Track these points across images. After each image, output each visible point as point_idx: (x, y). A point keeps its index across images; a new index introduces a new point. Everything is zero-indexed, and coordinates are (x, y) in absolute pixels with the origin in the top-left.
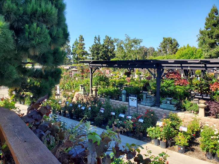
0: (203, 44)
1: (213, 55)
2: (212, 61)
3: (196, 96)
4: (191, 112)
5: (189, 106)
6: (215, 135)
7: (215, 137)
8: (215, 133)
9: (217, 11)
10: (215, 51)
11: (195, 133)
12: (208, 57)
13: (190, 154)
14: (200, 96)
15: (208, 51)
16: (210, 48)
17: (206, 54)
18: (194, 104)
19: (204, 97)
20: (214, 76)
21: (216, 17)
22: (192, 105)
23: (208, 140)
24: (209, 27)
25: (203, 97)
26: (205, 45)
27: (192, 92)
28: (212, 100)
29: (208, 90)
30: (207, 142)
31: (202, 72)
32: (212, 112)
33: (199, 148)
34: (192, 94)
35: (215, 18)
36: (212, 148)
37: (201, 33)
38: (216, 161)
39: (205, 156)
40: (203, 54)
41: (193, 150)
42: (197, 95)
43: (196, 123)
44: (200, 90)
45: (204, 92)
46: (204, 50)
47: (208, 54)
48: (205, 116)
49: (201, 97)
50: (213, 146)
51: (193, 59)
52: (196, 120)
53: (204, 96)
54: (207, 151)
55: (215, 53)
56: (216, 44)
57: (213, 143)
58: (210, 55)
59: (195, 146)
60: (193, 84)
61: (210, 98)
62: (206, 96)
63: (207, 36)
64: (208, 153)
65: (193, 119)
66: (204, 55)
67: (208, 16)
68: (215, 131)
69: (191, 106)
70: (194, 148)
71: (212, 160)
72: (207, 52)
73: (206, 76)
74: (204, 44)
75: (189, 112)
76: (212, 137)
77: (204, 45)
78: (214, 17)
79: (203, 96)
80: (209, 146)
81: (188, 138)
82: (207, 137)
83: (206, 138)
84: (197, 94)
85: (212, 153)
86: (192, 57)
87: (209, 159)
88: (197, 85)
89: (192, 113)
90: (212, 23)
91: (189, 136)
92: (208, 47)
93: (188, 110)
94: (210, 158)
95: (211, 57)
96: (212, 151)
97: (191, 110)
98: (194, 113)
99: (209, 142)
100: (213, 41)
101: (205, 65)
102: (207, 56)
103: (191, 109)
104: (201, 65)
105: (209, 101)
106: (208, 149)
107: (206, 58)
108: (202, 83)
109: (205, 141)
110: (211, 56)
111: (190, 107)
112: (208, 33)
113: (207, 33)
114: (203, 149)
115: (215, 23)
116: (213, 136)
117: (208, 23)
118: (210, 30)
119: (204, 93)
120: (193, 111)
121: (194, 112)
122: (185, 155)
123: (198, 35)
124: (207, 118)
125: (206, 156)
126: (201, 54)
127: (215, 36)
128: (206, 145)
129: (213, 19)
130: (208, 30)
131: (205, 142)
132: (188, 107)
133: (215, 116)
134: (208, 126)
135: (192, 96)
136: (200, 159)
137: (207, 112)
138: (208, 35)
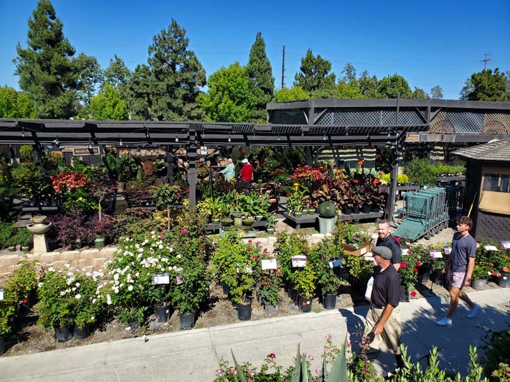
0: (30, 84)
1: (58, 111)
2: (49, 124)
3: (24, 209)
4: (15, 250)
5: (8, 235)
6: (69, 286)
7: (68, 291)
8: (69, 282)
9: (53, 10)
10: (61, 102)
11: (26, 297)
12: (47, 115)
13: (18, 349)
14: (35, 206)
15: (44, 101)
16: (49, 95)
17: (41, 108)
18: (22, 228)
19: (43, 208)
20: (63, 159)
21: (51, 24)
22: (17, 230)
23: (55, 301)
24: (40, 45)
25: (40, 209)
26: (37, 87)
27: (16, 201)
28: (61, 212)
29: (51, 190)
30: (54, 307)
31: (36, 152)
32: (64, 238)
33: (39, 327)
34: (16, 205)
35: (49, 27)
36: (65, 316)
37: (21, 55)
38: (77, 340)
39: (53, 340)
40: (35, 106)
41: (24, 338)
42: (26, 206)
43: (27, 272)
44: (33, 192)
45: (43, 196)
46: (36, 98)
47: (45, 109)
48: (48, 252)
49: (37, 209)
50: (67, 312)
51: (9, 119)
52: (27, 265)
53: (43, 206)
54: (57, 326)
55: (60, 107)
56: (61, 86)
57: (66, 305)
58: (49, 111)
59: (31, 325)
60: (13, 181)
61: (56, 208)
62: (48, 206)
63: (38, 66)
64: (59, 329)
65: (21, 265)
66: (37, 109)
67: (33, 19)
68: (68, 277)
69: (13, 234)
70: (27, 333)
71: (68, 343)
72: (42, 103)
73: (47, 159)
74: (34, 84)
75: (10, 250)
76: (62, 293)
77: (33, 87)
78: (46, 21)
79: (40, 207)
80: (59, 313)
81: (8, 313)
82: (53, 296)
83: (51, 299)
84: (26, 204)
85: (66, 327)
86: (8, 114)
87: (62, 341)
88: (23, 182)
89: (18, 251)
90: (44, 36)
91: (12, 309)
92: (42, 91)
93: (6, 247)
94: (64, 340)
95: (52, 115)
96: (67, 322)
97: (15, 245)
98: (21, 249)
99: (58, 306)
100: (52, 79)
101: (34, 133)
102: (44, 112)
103: (14, 243)
104: (20, 133)
105: (56, 216)
106: (58, 322)
107: (42, 117)
108: (35, 176)
109: (47, 308)
110: (52, 112)
111: (10, 237)
112: (39, 59)
113: (36, 59)
114: (46, 326)
115: (51, 36)
116: (66, 289)
117: (36, 34)
118: (42, 50)
119: (44, 199)
120: (18, 246)
121: (23, 248)
122: (6, 358)
123: (17, 60)
124: (55, 253)
125: (56, 338)
126: (29, 107)
127: (56, 68)
128: (53, 314)
129: (46, 27)
130: (37, 52)
131: (50, 307)
132: (6, 239)
133: (70, 246)
134: (54, 271)
135: (15, 210)
136: (42, 351)
137: (52, 241)
138: (40, 63)
